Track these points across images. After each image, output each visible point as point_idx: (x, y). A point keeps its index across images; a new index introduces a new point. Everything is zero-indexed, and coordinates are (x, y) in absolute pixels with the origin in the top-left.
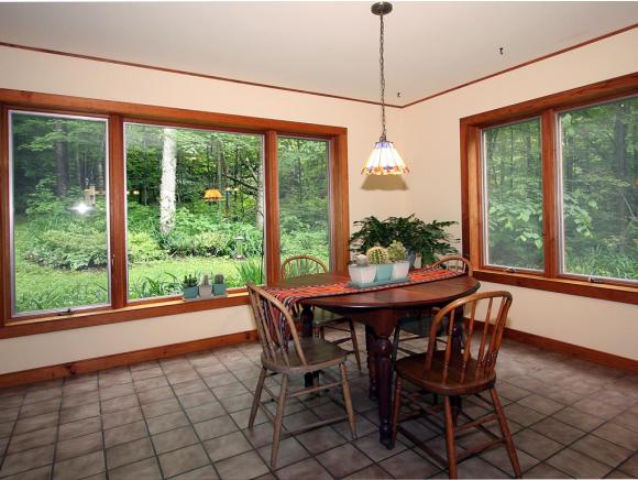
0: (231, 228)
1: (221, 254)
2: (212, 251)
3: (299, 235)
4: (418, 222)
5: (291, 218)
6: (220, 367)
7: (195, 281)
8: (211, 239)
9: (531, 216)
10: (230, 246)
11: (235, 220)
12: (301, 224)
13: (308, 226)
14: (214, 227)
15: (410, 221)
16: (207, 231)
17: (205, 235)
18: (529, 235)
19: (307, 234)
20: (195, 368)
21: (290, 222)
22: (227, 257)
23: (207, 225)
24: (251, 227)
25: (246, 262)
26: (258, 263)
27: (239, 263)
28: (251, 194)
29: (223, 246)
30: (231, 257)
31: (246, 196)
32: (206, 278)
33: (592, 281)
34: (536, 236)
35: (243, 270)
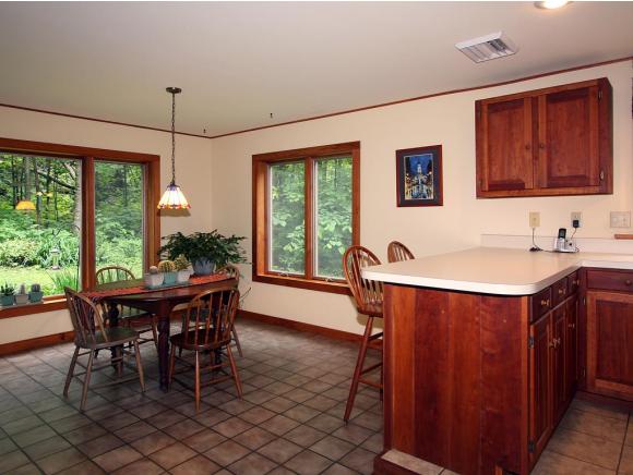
0: (42, 235)
1: (30, 264)
2: (20, 260)
3: (122, 243)
4: (219, 237)
5: (113, 224)
6: (36, 361)
7: (11, 290)
8: (19, 247)
9: (337, 226)
10: (42, 255)
11: (47, 226)
12: (125, 231)
13: (133, 233)
14: (22, 234)
15: (213, 235)
16: (12, 238)
17: (11, 243)
18: (334, 243)
19: (131, 241)
20: (12, 364)
21: (112, 228)
22: (37, 266)
23: (13, 231)
24: (68, 234)
25: (61, 272)
26: (73, 273)
27: (53, 273)
28: (67, 193)
29: (33, 255)
30: (42, 267)
31: (59, 195)
32: (23, 287)
33: (329, 281)
34: (339, 244)
35: (58, 279)
